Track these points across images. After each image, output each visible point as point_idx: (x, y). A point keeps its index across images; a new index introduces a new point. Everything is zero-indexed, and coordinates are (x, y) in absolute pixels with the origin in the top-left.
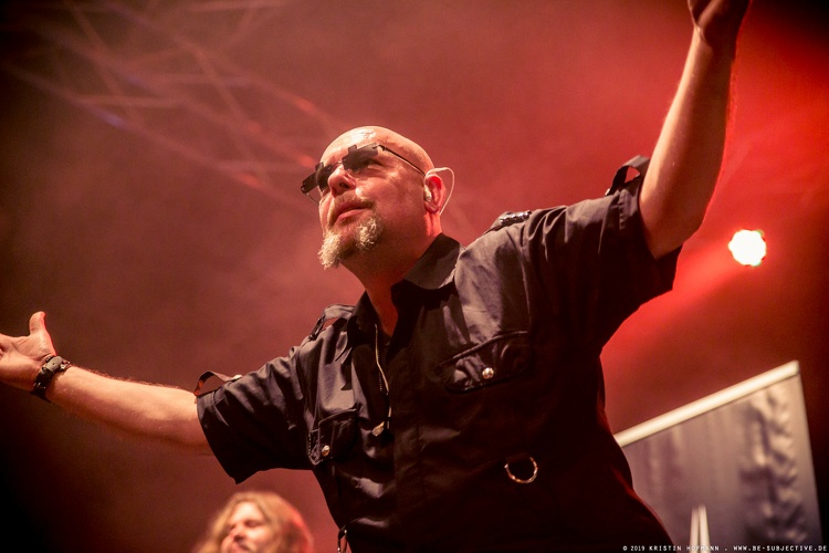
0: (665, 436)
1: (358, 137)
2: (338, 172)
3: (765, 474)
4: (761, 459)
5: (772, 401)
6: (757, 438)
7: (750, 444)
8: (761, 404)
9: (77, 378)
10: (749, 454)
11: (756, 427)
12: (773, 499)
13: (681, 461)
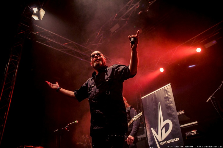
0: (154, 94)
1: (96, 52)
2: (96, 55)
3: (167, 97)
4: (167, 96)
5: (167, 88)
6: (166, 93)
7: (165, 94)
8: (166, 89)
9: (62, 89)
10: (165, 95)
11: (166, 92)
12: (169, 100)
13: (156, 97)
